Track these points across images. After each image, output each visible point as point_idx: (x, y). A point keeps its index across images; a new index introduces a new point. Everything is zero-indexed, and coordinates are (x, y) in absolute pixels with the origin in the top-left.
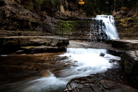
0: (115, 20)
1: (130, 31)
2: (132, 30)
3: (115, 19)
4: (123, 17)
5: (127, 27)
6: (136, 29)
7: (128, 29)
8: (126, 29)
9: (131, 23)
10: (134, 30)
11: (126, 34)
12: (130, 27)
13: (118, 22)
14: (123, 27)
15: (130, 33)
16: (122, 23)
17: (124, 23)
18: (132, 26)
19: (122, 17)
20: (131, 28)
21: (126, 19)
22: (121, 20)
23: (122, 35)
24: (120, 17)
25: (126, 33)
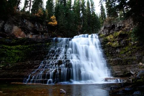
0: (99, 40)
1: (125, 53)
2: (128, 51)
3: (100, 38)
4: (111, 32)
5: (119, 47)
6: (135, 48)
7: (121, 51)
8: (118, 51)
9: (124, 40)
10: (131, 50)
11: (119, 59)
12: (124, 46)
13: (105, 42)
14: (113, 47)
15: (125, 57)
16: (109, 42)
17: (113, 42)
18: (126, 44)
19: (109, 32)
20: (127, 48)
21: (114, 34)
22: (108, 37)
23: (112, 61)
24: (105, 34)
25: (118, 57)
